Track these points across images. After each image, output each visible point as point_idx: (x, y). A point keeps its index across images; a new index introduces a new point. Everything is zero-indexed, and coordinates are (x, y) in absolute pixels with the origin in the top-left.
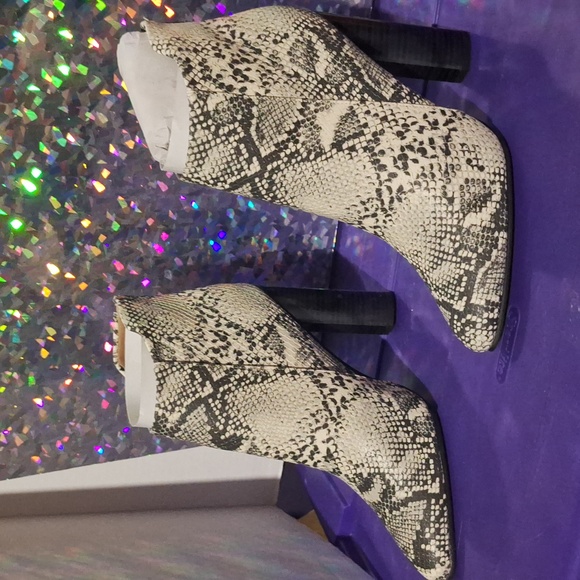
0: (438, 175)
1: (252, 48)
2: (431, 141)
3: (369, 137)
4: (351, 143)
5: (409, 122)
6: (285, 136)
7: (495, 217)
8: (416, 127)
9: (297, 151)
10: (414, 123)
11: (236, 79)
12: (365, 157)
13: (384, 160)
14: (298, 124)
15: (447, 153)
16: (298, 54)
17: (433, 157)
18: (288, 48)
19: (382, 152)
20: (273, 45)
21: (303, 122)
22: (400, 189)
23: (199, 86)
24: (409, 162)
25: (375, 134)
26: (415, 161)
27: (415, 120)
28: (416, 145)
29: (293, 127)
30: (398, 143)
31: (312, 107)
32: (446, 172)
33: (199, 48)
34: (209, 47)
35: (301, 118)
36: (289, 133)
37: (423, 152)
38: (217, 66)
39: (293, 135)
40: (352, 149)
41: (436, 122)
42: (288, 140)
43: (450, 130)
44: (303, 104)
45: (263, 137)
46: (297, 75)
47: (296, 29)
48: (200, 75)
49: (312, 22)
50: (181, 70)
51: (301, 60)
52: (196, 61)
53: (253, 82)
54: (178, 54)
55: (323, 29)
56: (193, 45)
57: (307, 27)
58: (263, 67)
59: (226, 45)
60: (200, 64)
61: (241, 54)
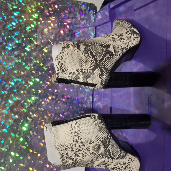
1: (83, 144)
2: (122, 167)
3: (107, 165)
4: (101, 165)
5: (118, 163)
11: (75, 156)
12: (104, 167)
15: (125, 169)
16: (95, 147)
18: (93, 145)
19: (109, 167)
20: (89, 144)
23: (64, 160)
24: (115, 169)
28: (118, 167)
29: (87, 164)
30: (113, 166)
31: (94, 161)
33: (67, 148)
34: (70, 147)
35: (90, 163)
38: (71, 154)
43: (128, 164)
46: (93, 153)
47: (97, 141)
48: (65, 157)
49: (103, 138)
50: (60, 157)
51: (95, 149)
52: (65, 153)
53: (80, 157)
54: (60, 152)
55: (105, 141)
56: (66, 147)
57: (101, 140)
58: (84, 152)
59: (75, 145)
60: (66, 154)
61: (79, 147)
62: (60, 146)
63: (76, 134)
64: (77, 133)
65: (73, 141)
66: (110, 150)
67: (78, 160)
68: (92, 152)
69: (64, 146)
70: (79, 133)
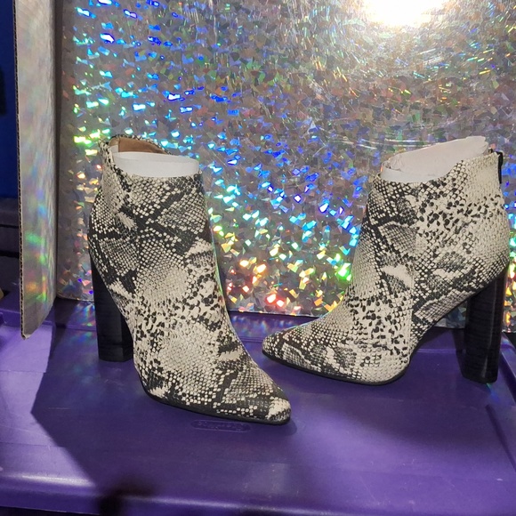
0: (360, 337)
2: (383, 337)
3: (388, 297)
4: (385, 285)
5: (397, 325)
6: (390, 243)
7: (330, 367)
8: (393, 329)
9: (381, 250)
10: (396, 327)
11: (430, 215)
12: (376, 293)
13: (373, 304)
14: (398, 252)
15: (375, 345)
16: (453, 259)
17: (372, 336)
18: (459, 252)
19: (378, 304)
20: (461, 242)
21: (400, 256)
22: (356, 312)
23: (423, 190)
24: (370, 321)
25: (390, 301)
26: (370, 324)
27: (399, 328)
28: (381, 327)
29: (396, 249)
30: (383, 315)
31: (410, 263)
32: (362, 342)
33: (457, 192)
34: (458, 199)
35: (402, 255)
36: (392, 246)
37: (376, 330)
38: (441, 204)
39: (390, 248)
40: (382, 286)
41: (397, 342)
42: (388, 245)
43: (391, 351)
44: (411, 258)
45: (389, 229)
46: (435, 256)
47: (474, 260)
48: (432, 192)
49: (480, 272)
50: (435, 179)
51: (447, 260)
52: (444, 190)
53: (428, 226)
54: (450, 178)
55: (474, 278)
56: (460, 188)
57: (476, 267)
58: (442, 234)
59: (462, 210)
60: (442, 192)
61: (454, 220)
62: (465, 176)
63: (483, 210)
64: (486, 211)
65: (470, 205)
66: (446, 294)
67: (419, 223)
68: (437, 253)
69: (463, 185)
70: (488, 215)
